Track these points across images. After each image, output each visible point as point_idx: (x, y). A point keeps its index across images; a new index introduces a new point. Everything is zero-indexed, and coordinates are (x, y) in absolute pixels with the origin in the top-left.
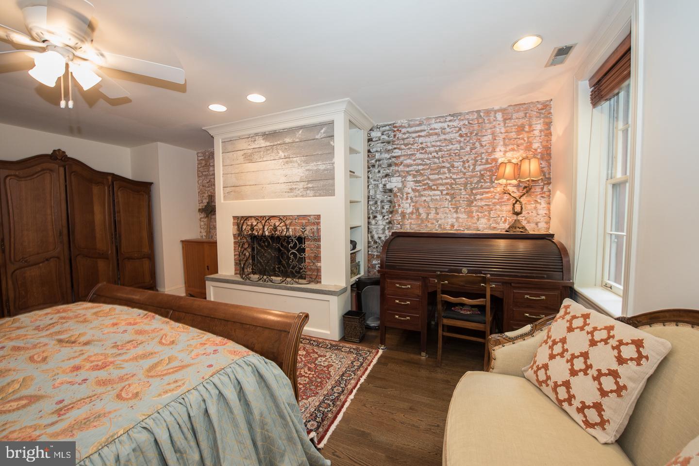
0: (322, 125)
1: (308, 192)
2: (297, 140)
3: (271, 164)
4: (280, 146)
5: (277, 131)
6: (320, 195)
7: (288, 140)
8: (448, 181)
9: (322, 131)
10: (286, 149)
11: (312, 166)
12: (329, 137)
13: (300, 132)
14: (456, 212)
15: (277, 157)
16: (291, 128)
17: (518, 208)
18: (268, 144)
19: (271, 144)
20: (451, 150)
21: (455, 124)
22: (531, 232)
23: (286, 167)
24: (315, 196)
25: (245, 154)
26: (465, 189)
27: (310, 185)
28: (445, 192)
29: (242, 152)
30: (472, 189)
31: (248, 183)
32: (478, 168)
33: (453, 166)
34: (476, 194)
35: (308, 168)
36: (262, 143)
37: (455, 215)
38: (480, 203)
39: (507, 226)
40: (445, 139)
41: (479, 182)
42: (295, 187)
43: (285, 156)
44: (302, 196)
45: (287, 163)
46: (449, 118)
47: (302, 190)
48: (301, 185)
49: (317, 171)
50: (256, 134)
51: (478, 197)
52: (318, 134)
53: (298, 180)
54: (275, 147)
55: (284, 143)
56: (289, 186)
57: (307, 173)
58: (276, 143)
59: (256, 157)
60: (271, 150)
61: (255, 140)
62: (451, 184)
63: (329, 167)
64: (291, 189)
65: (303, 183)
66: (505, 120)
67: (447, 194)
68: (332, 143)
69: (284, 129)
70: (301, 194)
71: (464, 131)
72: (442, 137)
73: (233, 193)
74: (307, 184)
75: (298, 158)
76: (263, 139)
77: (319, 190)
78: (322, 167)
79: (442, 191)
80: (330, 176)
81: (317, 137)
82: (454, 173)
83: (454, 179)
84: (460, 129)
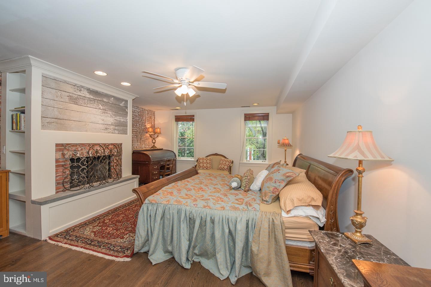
0: (123, 100)
1: (116, 131)
2: (111, 102)
3: (94, 111)
4: (100, 101)
5: (99, 92)
6: (121, 134)
7: (105, 100)
8: (135, 130)
9: (123, 103)
10: (103, 104)
11: (118, 118)
12: (126, 107)
13: (112, 99)
14: (137, 142)
15: (98, 108)
16: (108, 94)
17: (154, 141)
18: (92, 97)
19: (94, 98)
20: (136, 119)
21: (138, 110)
22: (158, 148)
23: (103, 115)
24: (119, 134)
25: (70, 96)
26: (140, 134)
27: (116, 128)
28: (135, 134)
29: (68, 94)
30: (141, 134)
31: (72, 119)
32: (143, 127)
33: (137, 125)
34: (142, 136)
35: (116, 118)
36: (86, 94)
37: (137, 143)
38: (143, 139)
39: (150, 147)
40: (135, 115)
41: (142, 132)
42: (108, 127)
43: (103, 108)
44: (112, 133)
45: (104, 113)
46: (136, 108)
47: (112, 130)
48: (112, 127)
49: (120, 121)
50: (82, 87)
51: (143, 137)
52: (121, 103)
53: (110, 124)
54: (96, 100)
55: (103, 101)
56: (105, 126)
57: (115, 121)
58: (97, 99)
59: (81, 102)
60: (93, 102)
61: (81, 90)
62: (136, 132)
63: (125, 121)
64: (106, 128)
65: (113, 126)
66: (148, 114)
67: (135, 135)
68: (127, 110)
69: (103, 93)
70: (112, 132)
71: (139, 114)
72: (134, 114)
73: (55, 124)
74: (115, 127)
75: (111, 112)
76: (88, 92)
77: (121, 131)
78: (122, 120)
79: (134, 134)
80: (125, 125)
81: (120, 105)
82: (137, 128)
83: (137, 130)
84: (138, 113)
